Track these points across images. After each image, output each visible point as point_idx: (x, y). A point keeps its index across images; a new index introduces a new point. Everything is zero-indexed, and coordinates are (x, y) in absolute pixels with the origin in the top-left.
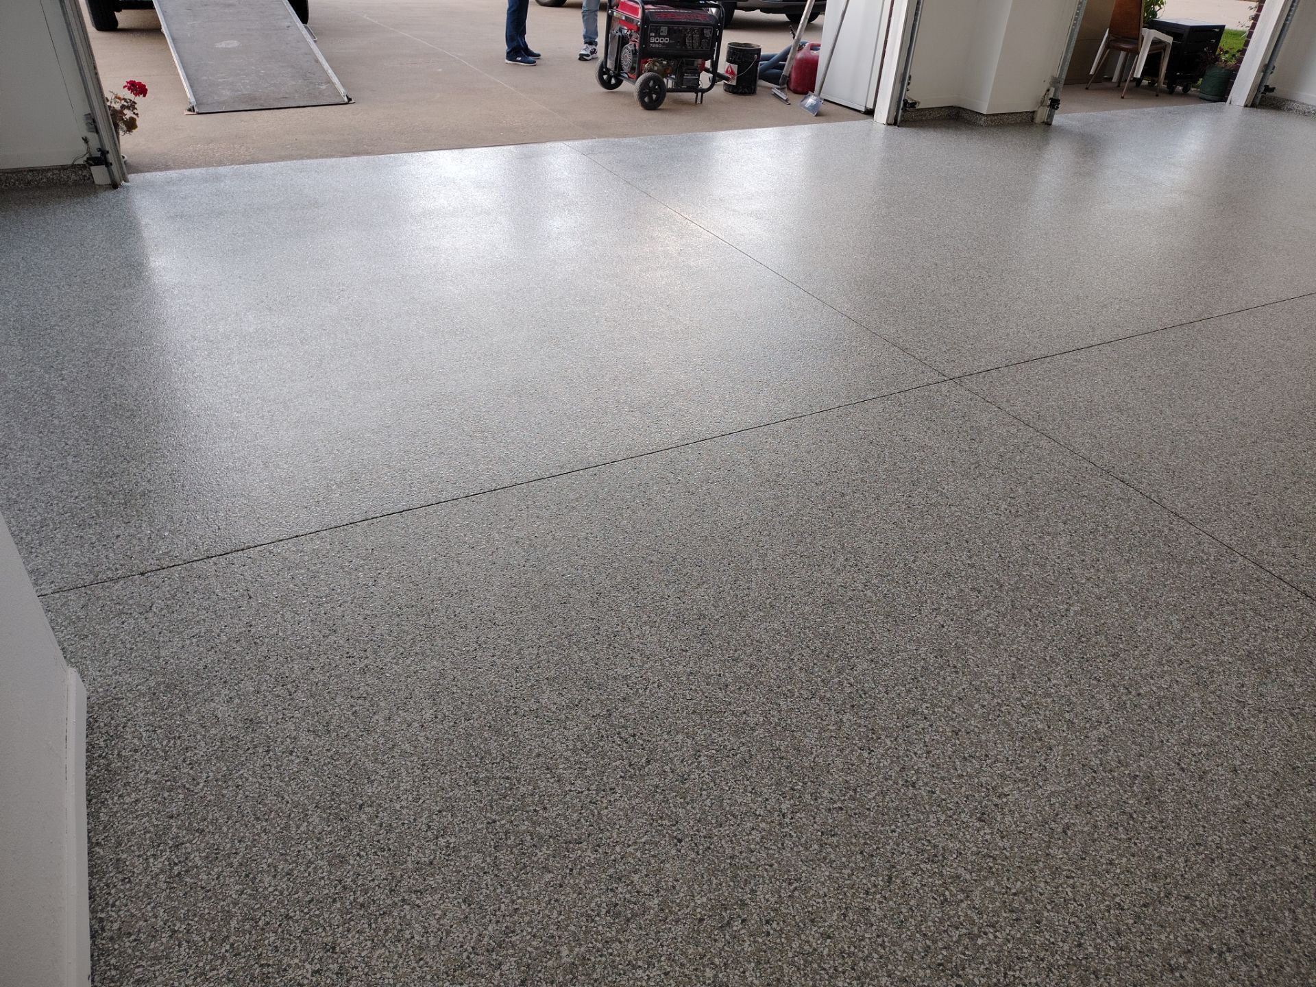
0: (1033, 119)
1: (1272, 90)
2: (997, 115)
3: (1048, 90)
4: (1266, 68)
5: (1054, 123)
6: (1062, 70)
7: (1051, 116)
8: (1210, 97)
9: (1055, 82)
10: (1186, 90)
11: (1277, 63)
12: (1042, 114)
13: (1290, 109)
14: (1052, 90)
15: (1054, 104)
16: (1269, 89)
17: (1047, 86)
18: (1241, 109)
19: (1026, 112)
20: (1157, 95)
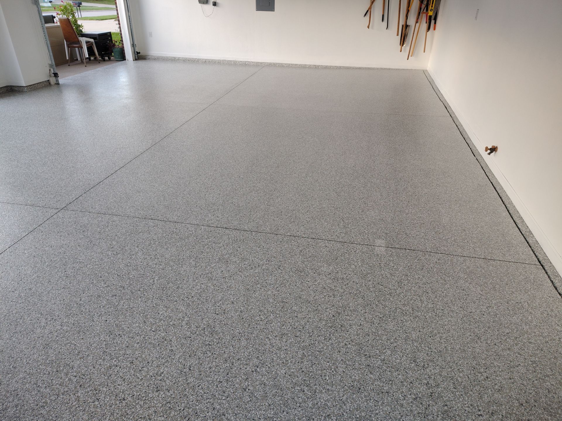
0: (50, 83)
1: (139, 53)
2: (31, 85)
3: (50, 70)
4: (133, 45)
5: (60, 83)
6: (51, 61)
7: (57, 81)
8: (119, 60)
9: (51, 66)
10: (109, 58)
11: (136, 43)
12: (53, 80)
13: (149, 59)
14: (52, 70)
15: (56, 75)
16: (138, 53)
17: (48, 69)
18: (133, 61)
19: (45, 81)
20: (99, 63)
